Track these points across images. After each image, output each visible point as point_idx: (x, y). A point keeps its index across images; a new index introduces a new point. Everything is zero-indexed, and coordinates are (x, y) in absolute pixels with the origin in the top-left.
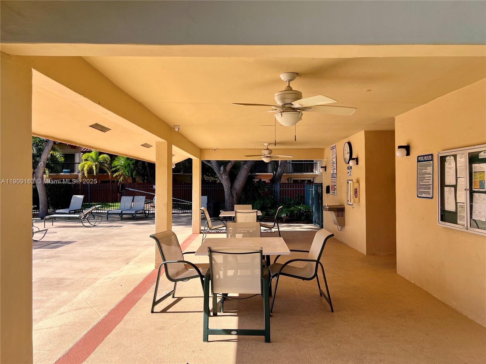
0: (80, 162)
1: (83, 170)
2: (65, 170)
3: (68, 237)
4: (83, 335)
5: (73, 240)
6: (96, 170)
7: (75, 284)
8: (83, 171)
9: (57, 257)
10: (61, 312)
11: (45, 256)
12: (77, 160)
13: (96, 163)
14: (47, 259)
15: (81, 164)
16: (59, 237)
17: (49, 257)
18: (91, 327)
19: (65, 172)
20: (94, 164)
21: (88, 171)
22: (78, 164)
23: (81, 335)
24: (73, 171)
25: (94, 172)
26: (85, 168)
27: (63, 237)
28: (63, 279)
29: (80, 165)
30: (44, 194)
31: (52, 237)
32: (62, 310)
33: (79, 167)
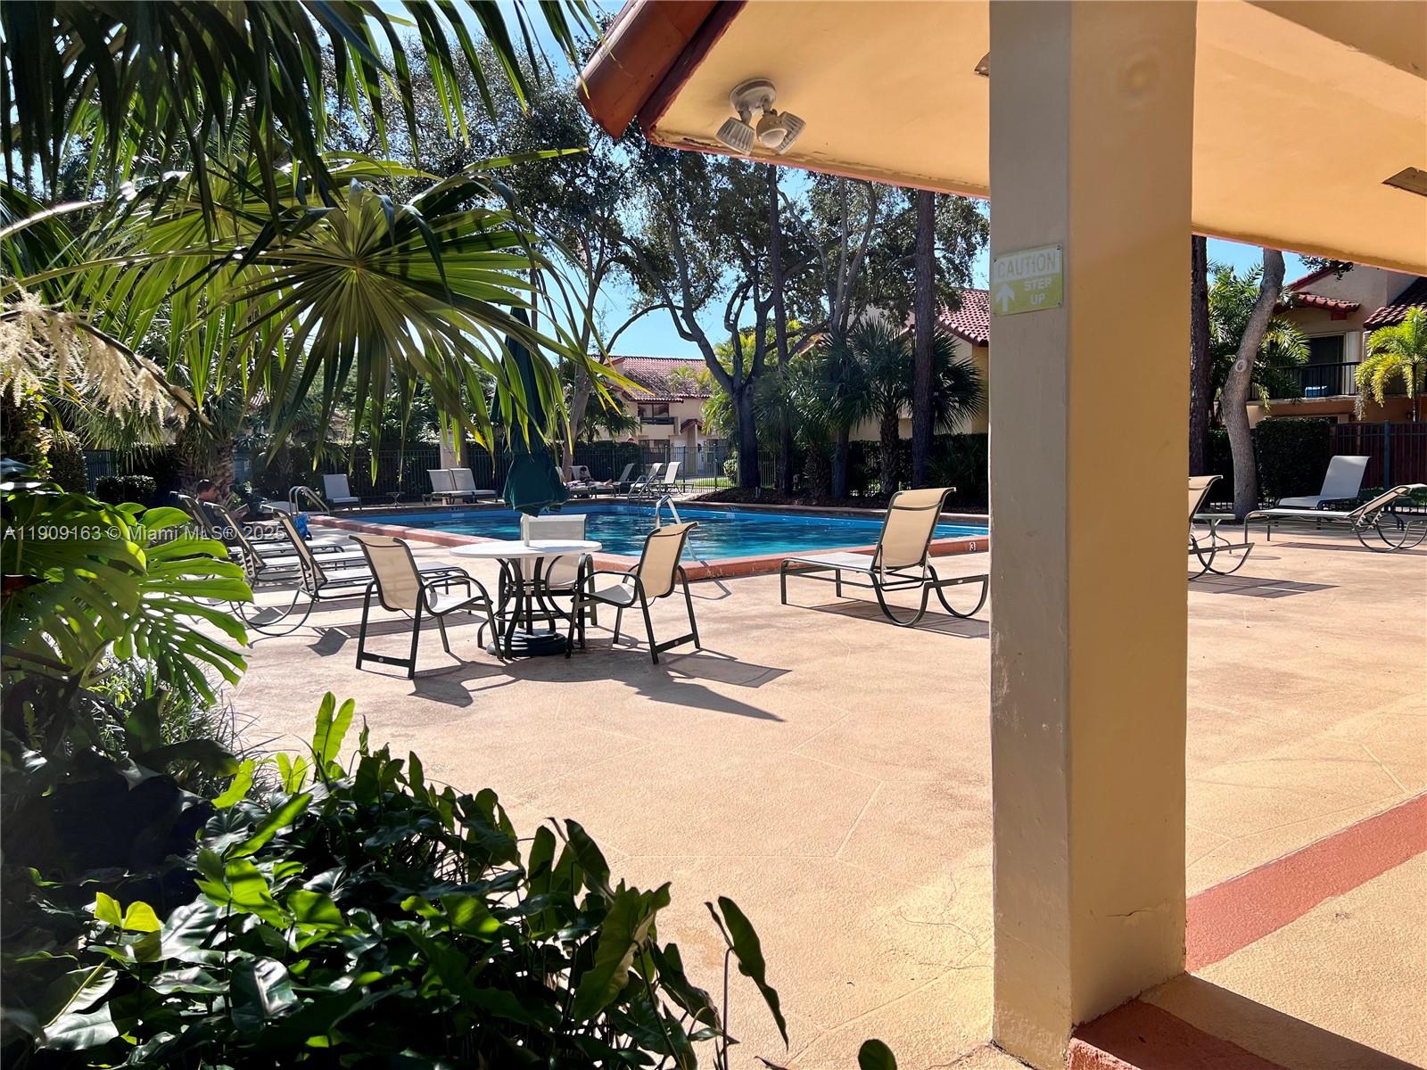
0: (1360, 359)
1: (1368, 384)
2: (1310, 388)
3: (1311, 573)
4: (1343, 826)
5: (1327, 581)
6: (1414, 382)
7: (1326, 695)
8: (1370, 386)
9: (1277, 619)
10: (1279, 756)
11: (1242, 611)
12: (1350, 354)
13: (1416, 358)
14: (1247, 620)
15: (1364, 365)
16: (1285, 569)
17: (1252, 617)
18: (1369, 813)
19: (1312, 394)
20: (1409, 361)
21: (1384, 384)
22: (1353, 366)
23: (1338, 825)
24: (1335, 389)
25: (1406, 387)
26: (1377, 377)
27: (1296, 572)
28: (1293, 675)
29: (1360, 369)
30: (1247, 451)
31: (1266, 569)
32: (1283, 751)
33: (1356, 375)
